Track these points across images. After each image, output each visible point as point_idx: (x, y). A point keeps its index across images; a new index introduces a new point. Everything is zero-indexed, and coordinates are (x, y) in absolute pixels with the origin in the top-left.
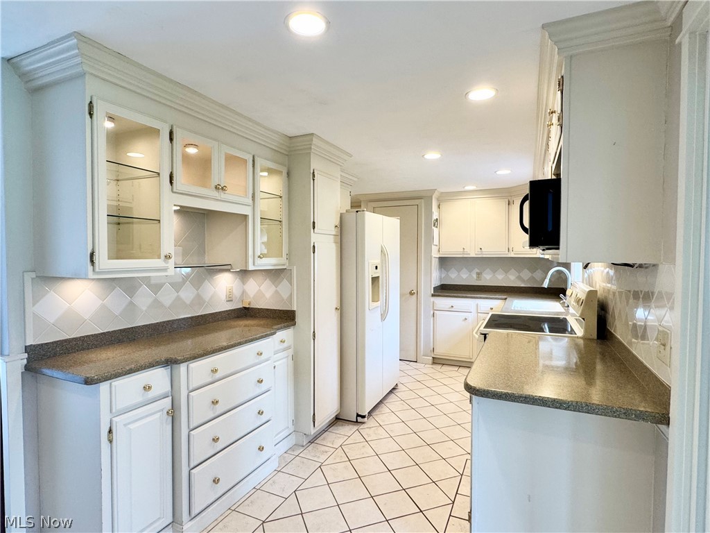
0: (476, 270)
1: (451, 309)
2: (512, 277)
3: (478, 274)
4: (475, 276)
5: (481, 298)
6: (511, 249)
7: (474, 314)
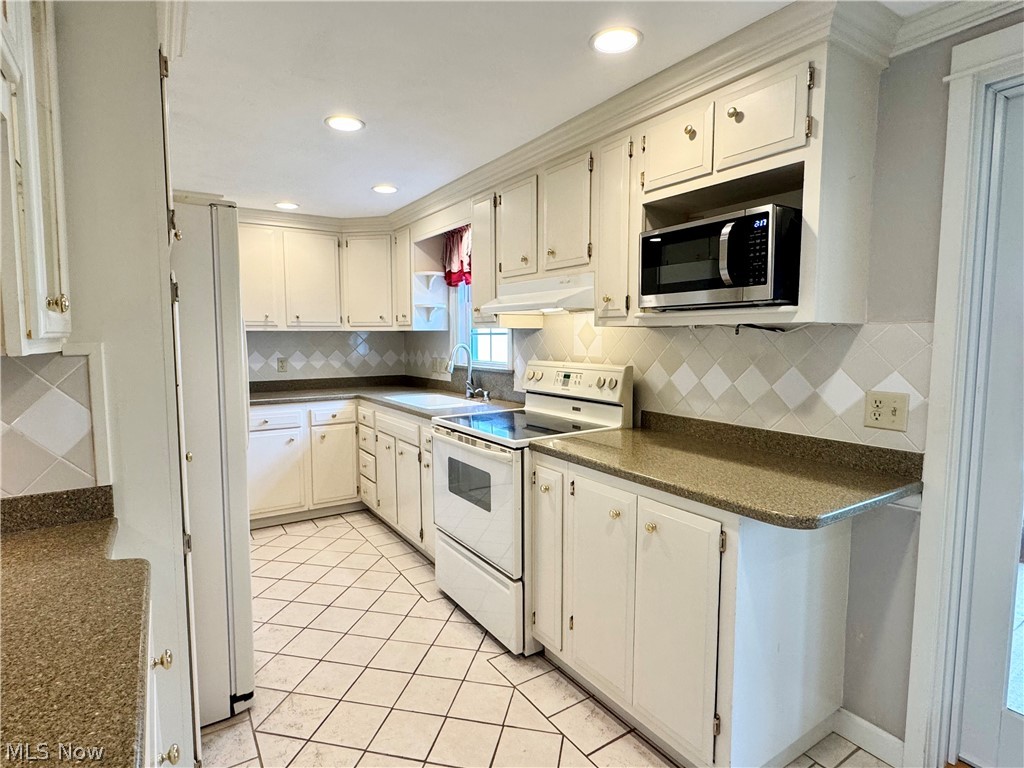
0: (278, 355)
1: (264, 426)
2: (336, 364)
3: (281, 361)
4: (275, 365)
5: (315, 400)
6: (345, 319)
7: (304, 429)
